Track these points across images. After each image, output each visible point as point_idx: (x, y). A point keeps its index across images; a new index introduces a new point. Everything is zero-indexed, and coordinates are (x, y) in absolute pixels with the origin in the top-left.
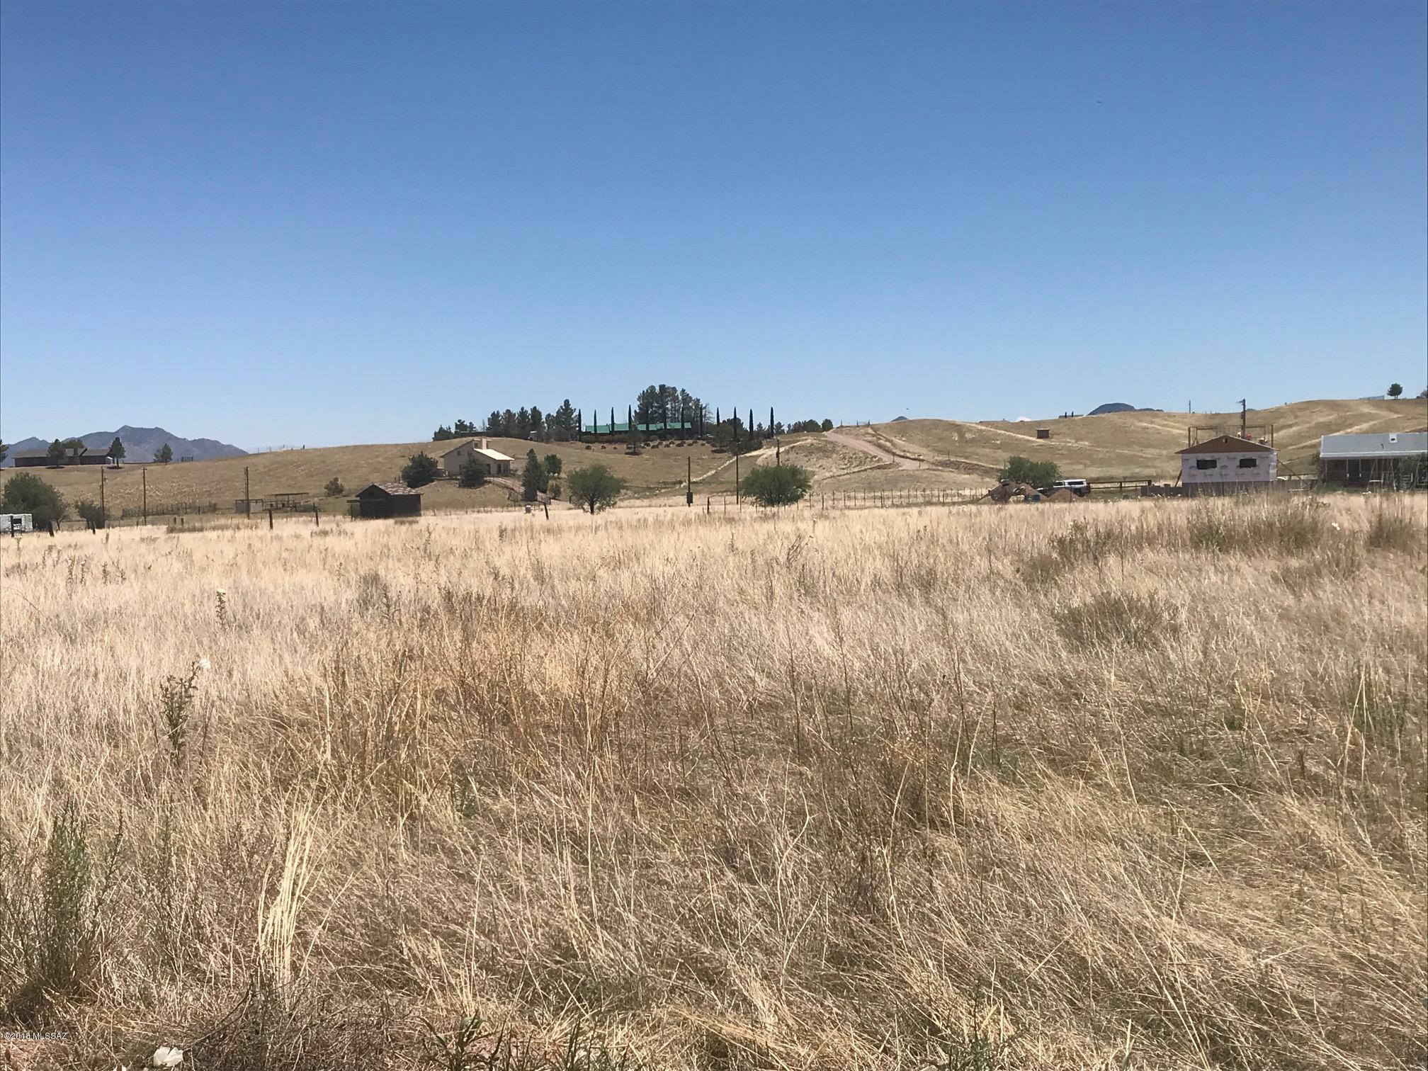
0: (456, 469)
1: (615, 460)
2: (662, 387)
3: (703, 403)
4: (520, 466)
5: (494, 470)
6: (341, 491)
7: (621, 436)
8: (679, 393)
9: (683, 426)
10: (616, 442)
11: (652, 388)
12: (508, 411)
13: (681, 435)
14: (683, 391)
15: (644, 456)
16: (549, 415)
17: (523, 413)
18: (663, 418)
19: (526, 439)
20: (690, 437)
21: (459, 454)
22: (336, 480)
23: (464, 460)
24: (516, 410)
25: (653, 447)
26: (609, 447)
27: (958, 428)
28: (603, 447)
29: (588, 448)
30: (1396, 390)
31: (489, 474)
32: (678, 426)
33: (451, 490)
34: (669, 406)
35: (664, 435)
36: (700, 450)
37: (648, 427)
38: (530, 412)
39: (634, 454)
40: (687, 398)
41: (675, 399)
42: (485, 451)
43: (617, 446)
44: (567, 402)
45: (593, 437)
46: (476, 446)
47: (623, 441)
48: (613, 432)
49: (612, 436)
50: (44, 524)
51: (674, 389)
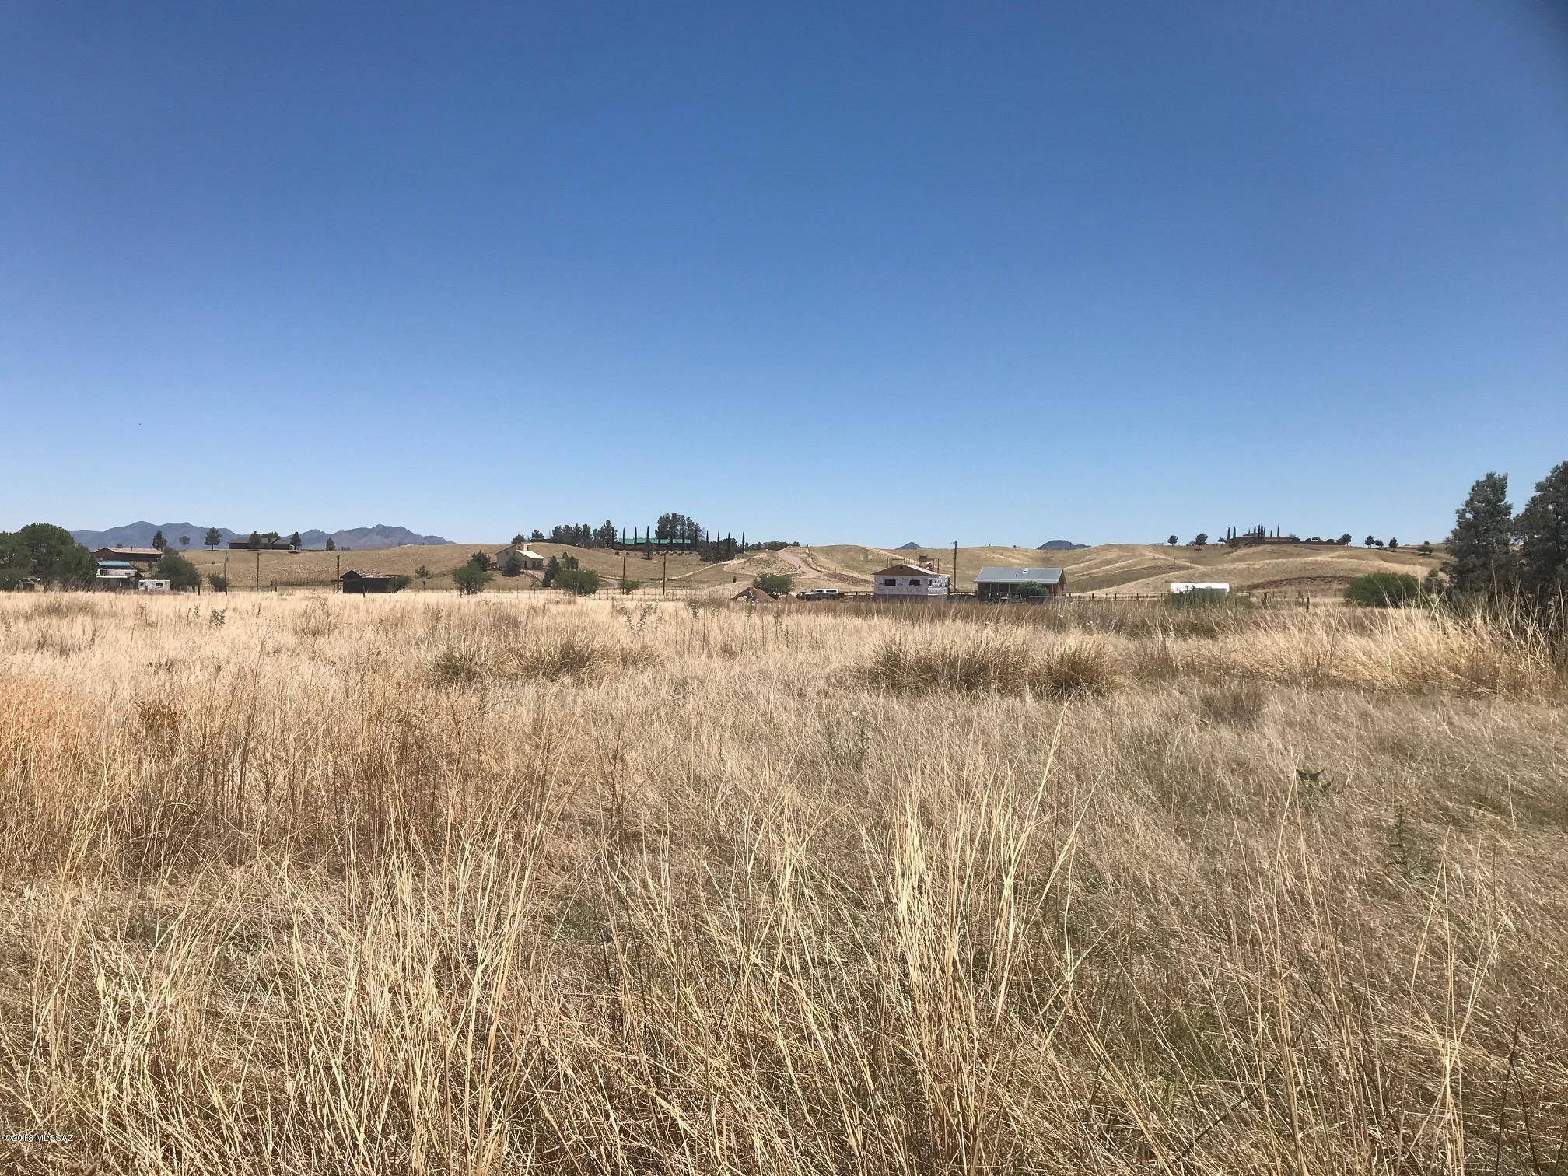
0: (504, 563)
1: (635, 564)
2: (674, 515)
3: (701, 527)
4: (546, 563)
5: (529, 565)
6: (427, 574)
7: (640, 546)
8: (685, 519)
9: (684, 541)
10: (637, 550)
11: (668, 514)
12: (567, 526)
13: (682, 548)
14: (689, 518)
15: (654, 561)
16: (595, 530)
17: (577, 528)
18: (673, 536)
19: (574, 545)
20: (689, 550)
21: (507, 553)
22: (423, 567)
23: (507, 558)
24: (573, 526)
25: (662, 555)
26: (632, 553)
27: (865, 551)
28: (627, 553)
29: (617, 553)
30: (1173, 540)
31: (526, 567)
32: (681, 541)
33: (499, 578)
34: (679, 528)
35: (670, 547)
36: (695, 557)
37: (660, 541)
38: (582, 527)
39: (648, 559)
40: (691, 524)
41: (683, 523)
42: (525, 552)
43: (635, 552)
44: (608, 522)
45: (623, 546)
46: (519, 549)
47: (640, 550)
48: (636, 544)
49: (636, 546)
51: (683, 516)
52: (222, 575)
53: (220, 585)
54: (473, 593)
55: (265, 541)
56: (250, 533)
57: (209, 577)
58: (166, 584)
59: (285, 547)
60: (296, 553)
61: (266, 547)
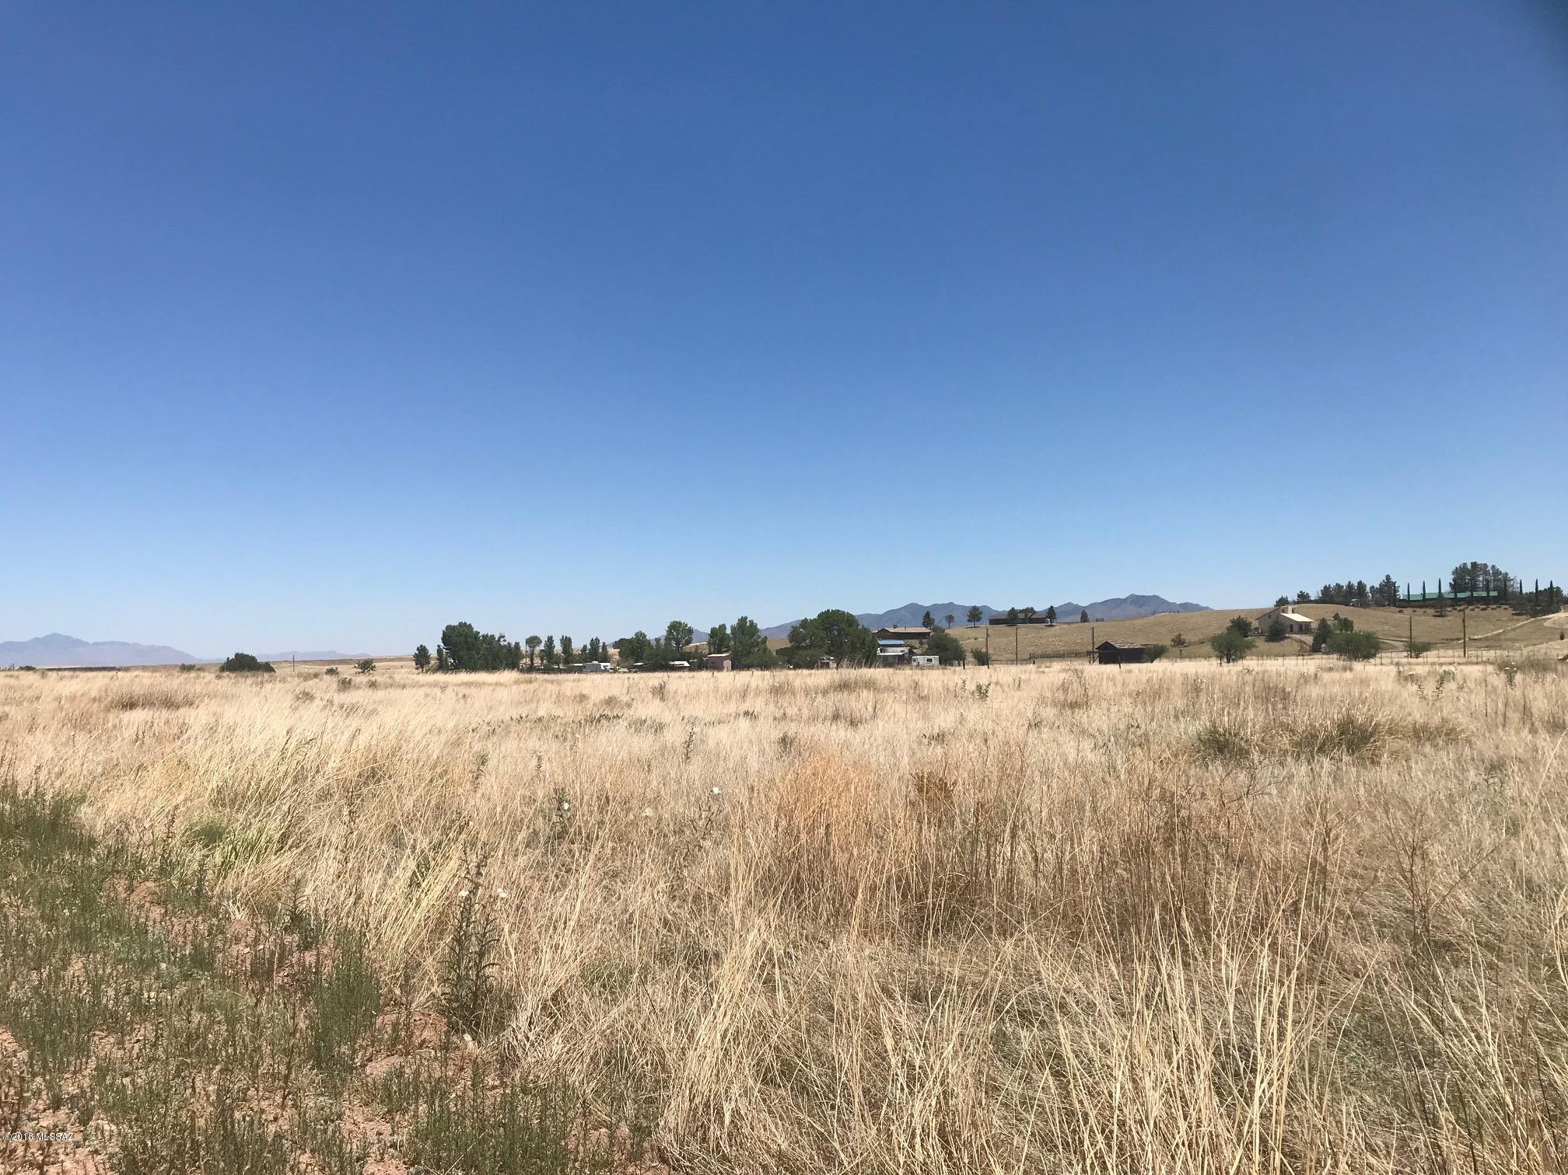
0: (1266, 628)
1: (1425, 623)
2: (1474, 565)
3: (1511, 576)
4: (1314, 626)
5: (1296, 628)
6: (1184, 642)
7: (1430, 602)
8: (1489, 568)
9: (1488, 594)
10: (1427, 607)
11: (1465, 564)
12: (1338, 585)
13: (1486, 601)
14: (1493, 567)
15: (1450, 618)
16: (1373, 587)
17: (1350, 586)
18: (1474, 588)
19: (1348, 605)
20: (1495, 604)
21: (1269, 617)
22: (1180, 635)
23: (1270, 622)
24: (1344, 584)
25: (1459, 611)
26: (1420, 611)
28: (1414, 611)
29: (1400, 612)
31: (1292, 631)
32: (1484, 594)
33: (1261, 644)
34: (1481, 579)
35: (1470, 601)
36: (1505, 613)
37: (1456, 595)
38: (1356, 584)
39: (1441, 616)
40: (1497, 572)
41: (1486, 573)
42: (1290, 615)
43: (1424, 610)
44: (1388, 577)
45: (1408, 603)
46: (1283, 611)
47: (1432, 606)
48: (1425, 599)
49: (1423, 602)
50: (945, 662)
51: (1486, 565)
52: (984, 650)
53: (983, 659)
54: (1234, 660)
55: (1021, 616)
56: (1008, 609)
57: (972, 652)
58: (935, 659)
59: (1041, 621)
60: (1052, 626)
61: (1023, 621)
